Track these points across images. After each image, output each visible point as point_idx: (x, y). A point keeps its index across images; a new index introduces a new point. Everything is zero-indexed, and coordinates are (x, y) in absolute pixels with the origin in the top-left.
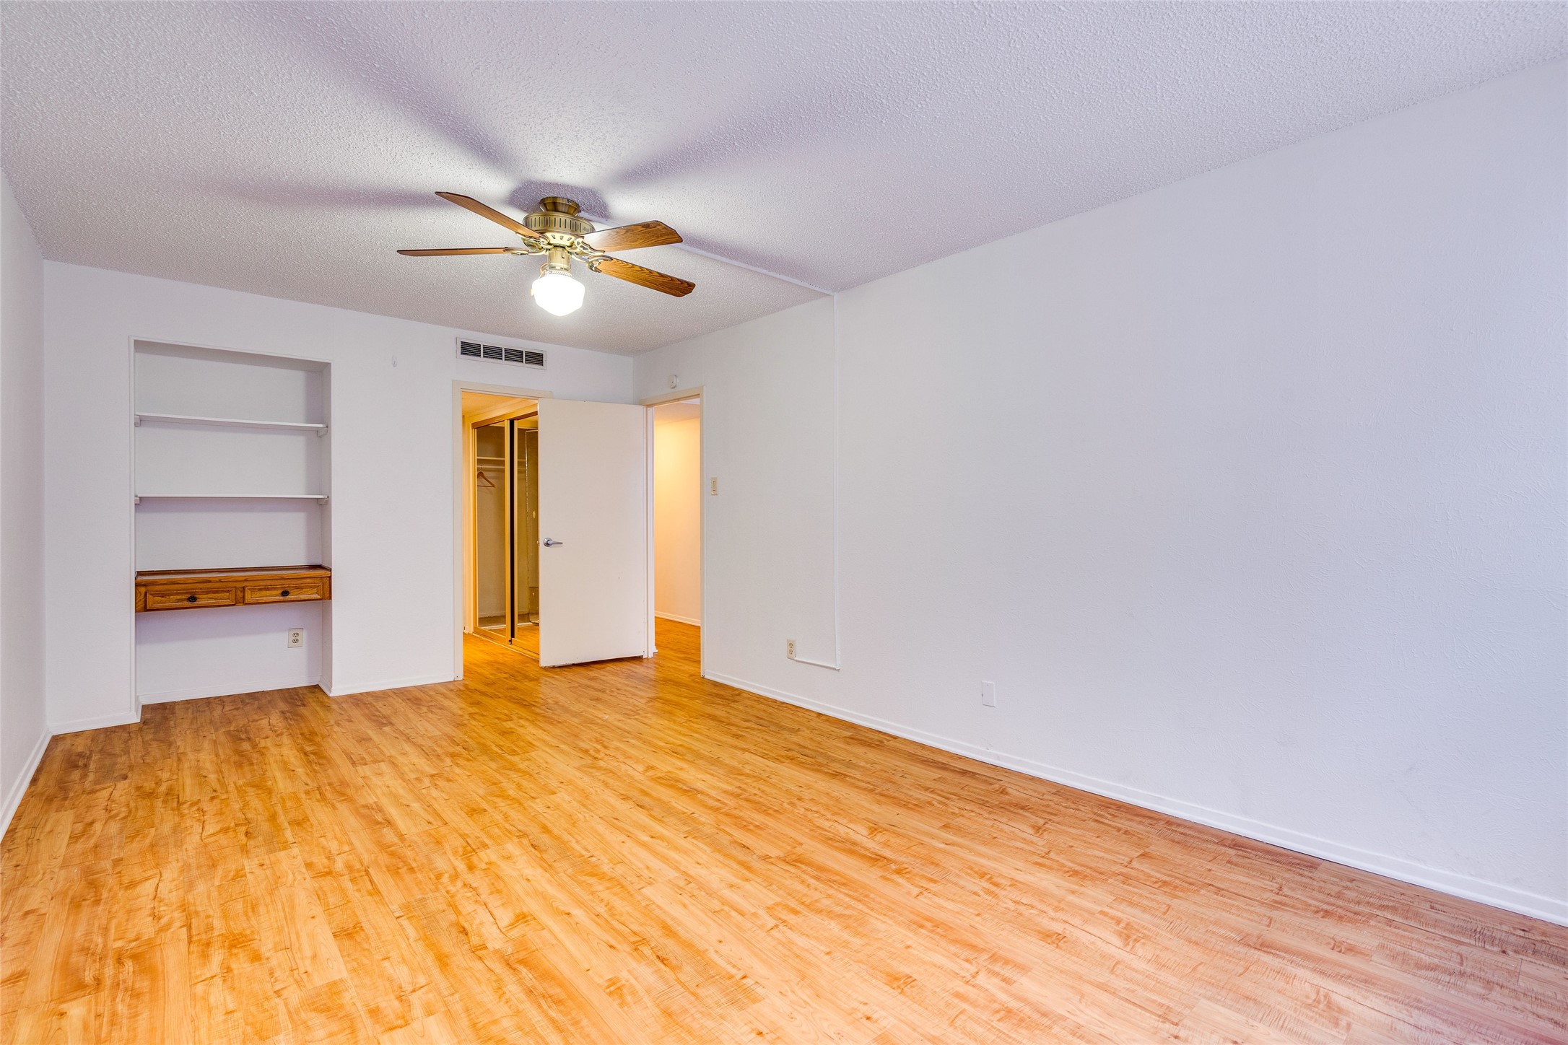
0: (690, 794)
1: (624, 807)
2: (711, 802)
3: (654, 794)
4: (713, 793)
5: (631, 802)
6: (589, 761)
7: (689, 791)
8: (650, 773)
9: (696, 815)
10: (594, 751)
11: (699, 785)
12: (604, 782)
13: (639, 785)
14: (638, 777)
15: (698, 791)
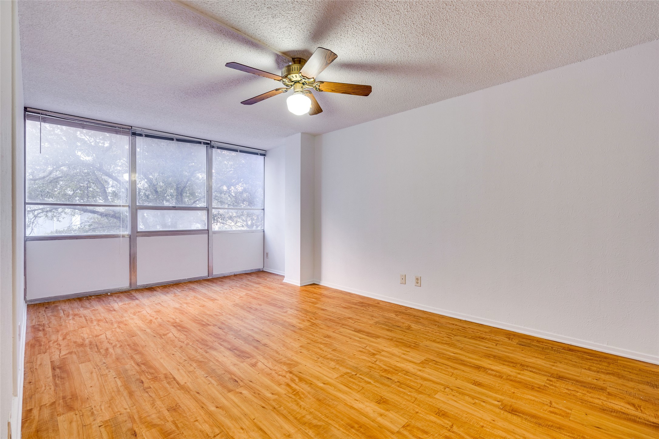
0: (234, 348)
1: (266, 341)
2: (225, 344)
3: (252, 347)
4: (222, 349)
5: (263, 343)
6: (295, 370)
7: (234, 349)
8: (254, 361)
9: (234, 338)
10: (295, 380)
11: (228, 353)
12: (279, 354)
13: (260, 352)
14: (260, 358)
15: (230, 349)
